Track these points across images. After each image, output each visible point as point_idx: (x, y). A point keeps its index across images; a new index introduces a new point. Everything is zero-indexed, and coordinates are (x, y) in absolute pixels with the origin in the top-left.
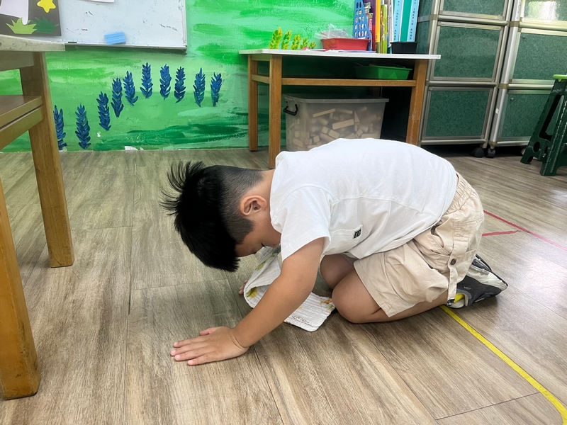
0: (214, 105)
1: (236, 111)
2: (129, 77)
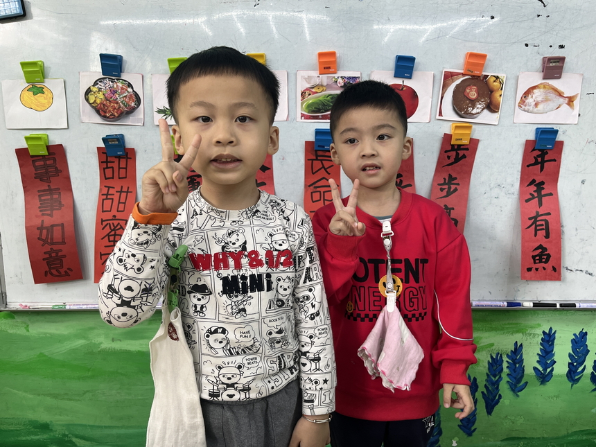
2: (518, 350)
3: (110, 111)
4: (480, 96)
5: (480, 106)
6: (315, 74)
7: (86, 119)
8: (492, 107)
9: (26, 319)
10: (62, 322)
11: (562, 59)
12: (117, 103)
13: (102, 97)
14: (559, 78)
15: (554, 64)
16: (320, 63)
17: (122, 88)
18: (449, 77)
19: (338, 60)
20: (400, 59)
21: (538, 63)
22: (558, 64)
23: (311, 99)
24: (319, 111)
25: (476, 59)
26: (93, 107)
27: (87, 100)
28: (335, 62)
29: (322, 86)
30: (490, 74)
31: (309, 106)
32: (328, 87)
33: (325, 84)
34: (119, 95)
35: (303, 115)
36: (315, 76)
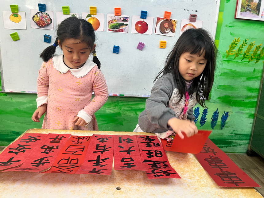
0: (222, 129)
1: (234, 133)
3: (41, 24)
4: (169, 26)
5: (169, 30)
6: (114, 15)
7: (33, 27)
8: (173, 31)
9: (11, 96)
10: (24, 97)
11: (196, 16)
12: (44, 21)
13: (39, 19)
14: (195, 22)
15: (193, 17)
16: (115, 12)
17: (46, 16)
18: (159, 19)
19: (121, 11)
20: (142, 12)
21: (188, 17)
22: (194, 17)
23: (112, 24)
24: (114, 29)
25: (168, 14)
26: (35, 22)
27: (33, 20)
28: (120, 12)
29: (116, 20)
30: (172, 19)
31: (111, 27)
32: (118, 20)
33: (117, 19)
34: (45, 18)
35: (109, 30)
36: (114, 16)
